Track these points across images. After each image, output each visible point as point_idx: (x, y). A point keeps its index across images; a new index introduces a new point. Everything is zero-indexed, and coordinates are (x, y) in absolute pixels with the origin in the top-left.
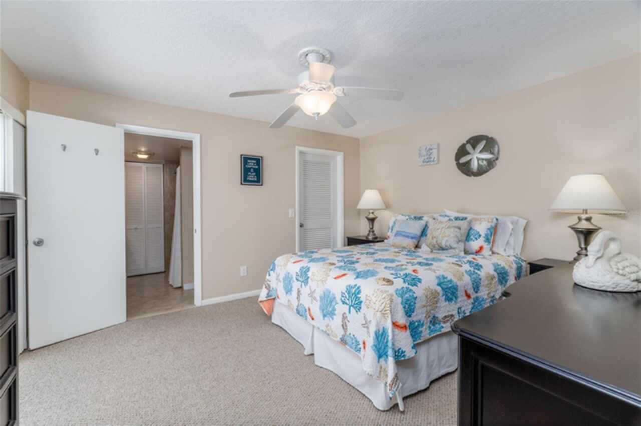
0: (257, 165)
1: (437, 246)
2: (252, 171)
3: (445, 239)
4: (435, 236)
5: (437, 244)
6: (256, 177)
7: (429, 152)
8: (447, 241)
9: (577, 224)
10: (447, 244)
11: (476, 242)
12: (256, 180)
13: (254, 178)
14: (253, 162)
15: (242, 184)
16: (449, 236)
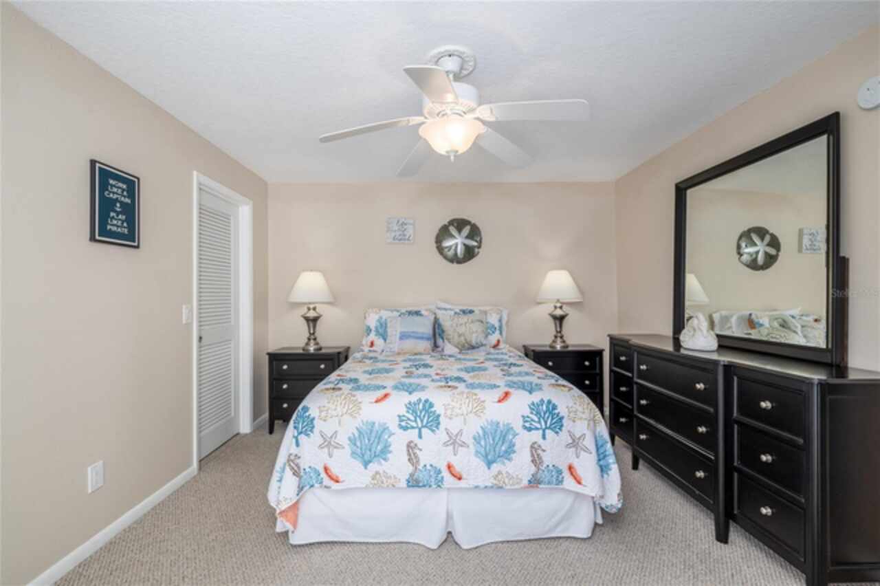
0: (129, 197)
1: (466, 345)
2: (118, 207)
3: (474, 335)
4: (460, 332)
5: (467, 343)
6: (125, 225)
7: (403, 227)
8: (477, 337)
9: (553, 311)
10: (478, 341)
11: (494, 335)
12: (126, 231)
13: (122, 227)
14: (120, 185)
15: (93, 239)
16: (477, 331)
